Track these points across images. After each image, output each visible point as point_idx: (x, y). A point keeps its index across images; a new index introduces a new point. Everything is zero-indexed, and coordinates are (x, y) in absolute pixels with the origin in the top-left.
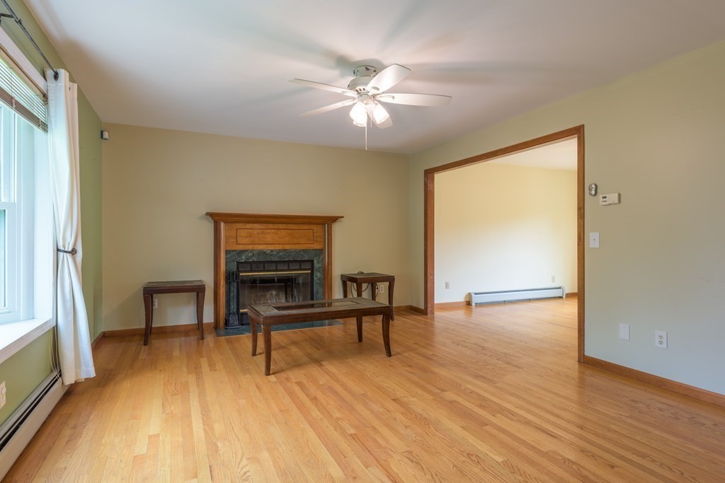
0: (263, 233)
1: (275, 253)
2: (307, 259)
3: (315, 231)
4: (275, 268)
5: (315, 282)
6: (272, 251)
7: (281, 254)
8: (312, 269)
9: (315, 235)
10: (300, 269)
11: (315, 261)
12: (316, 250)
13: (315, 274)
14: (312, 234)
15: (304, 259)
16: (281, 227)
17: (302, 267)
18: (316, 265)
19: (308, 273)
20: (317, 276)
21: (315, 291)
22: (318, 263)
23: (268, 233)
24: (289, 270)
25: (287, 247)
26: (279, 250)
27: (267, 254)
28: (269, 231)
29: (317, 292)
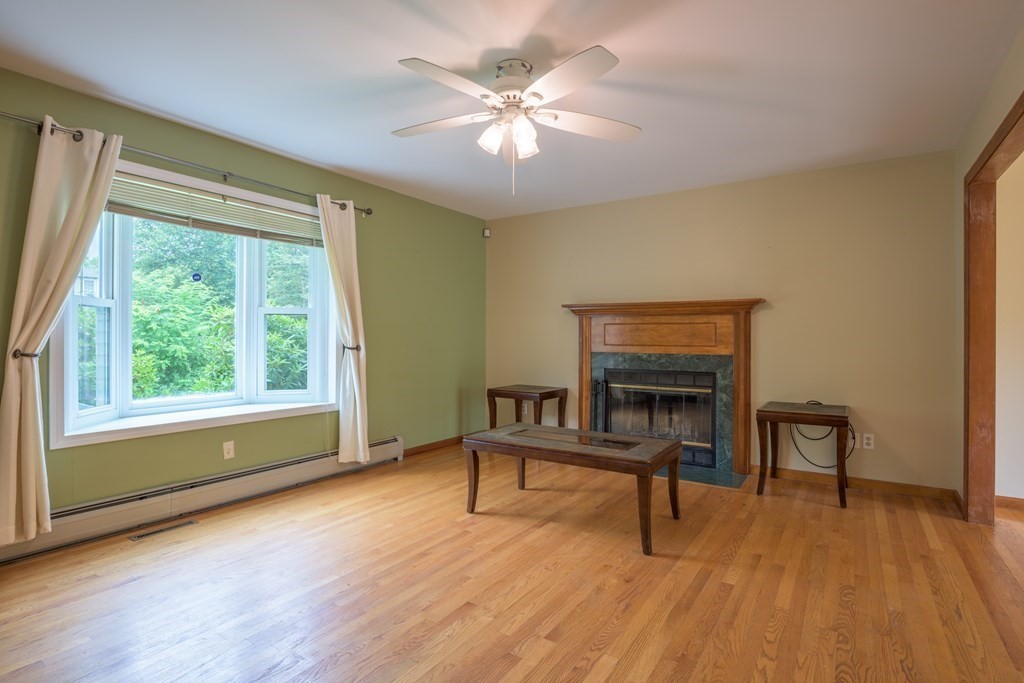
0: (637, 330)
1: (653, 359)
2: (703, 370)
3: (718, 325)
4: (655, 381)
5: (717, 409)
6: (650, 355)
7: (663, 361)
8: (714, 387)
9: (718, 331)
10: (694, 386)
11: (719, 375)
12: (720, 356)
13: (717, 396)
14: (713, 332)
15: (698, 371)
16: (663, 321)
17: (697, 383)
18: (721, 382)
19: (707, 394)
20: (721, 400)
21: (717, 423)
22: (724, 378)
23: (644, 330)
24: (676, 385)
25: (674, 351)
26: (660, 355)
27: (642, 360)
28: (645, 326)
29: (722, 426)
